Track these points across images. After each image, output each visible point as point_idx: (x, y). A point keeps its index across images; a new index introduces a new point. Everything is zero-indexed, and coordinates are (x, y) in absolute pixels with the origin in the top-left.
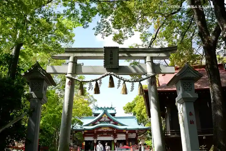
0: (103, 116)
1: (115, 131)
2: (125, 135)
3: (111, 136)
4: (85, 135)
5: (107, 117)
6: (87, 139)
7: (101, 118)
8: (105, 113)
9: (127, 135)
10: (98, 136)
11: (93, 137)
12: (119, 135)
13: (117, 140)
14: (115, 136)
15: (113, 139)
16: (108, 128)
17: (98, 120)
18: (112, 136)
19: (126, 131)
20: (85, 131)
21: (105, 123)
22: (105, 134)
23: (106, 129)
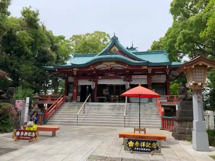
0: (112, 50)
2: (145, 77)
3: (120, 78)
5: (117, 50)
6: (83, 82)
8: (114, 43)
9: (149, 76)
10: (100, 77)
12: (134, 77)
15: (124, 83)
16: (114, 63)
19: (148, 67)
20: (74, 69)
21: (109, 55)
22: (111, 75)
23: (110, 65)
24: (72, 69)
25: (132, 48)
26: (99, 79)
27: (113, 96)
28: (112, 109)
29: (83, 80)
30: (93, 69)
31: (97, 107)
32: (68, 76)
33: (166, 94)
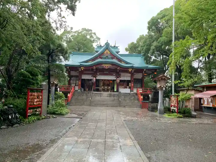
0: (105, 52)
1: (118, 69)
2: (130, 75)
4: (82, 73)
5: (109, 53)
6: (85, 77)
7: (102, 53)
8: (107, 48)
9: (132, 74)
11: (91, 75)
12: (122, 74)
13: (121, 81)
14: (118, 76)
15: (115, 79)
16: (110, 65)
17: (99, 56)
18: (114, 74)
19: (133, 69)
20: (81, 68)
21: (107, 59)
22: (106, 72)
23: (107, 67)
24: (80, 68)
25: (115, 47)
26: (97, 75)
27: (106, 87)
28: (109, 96)
29: (86, 75)
30: (95, 68)
31: (99, 95)
32: (71, 70)
33: (142, 87)
